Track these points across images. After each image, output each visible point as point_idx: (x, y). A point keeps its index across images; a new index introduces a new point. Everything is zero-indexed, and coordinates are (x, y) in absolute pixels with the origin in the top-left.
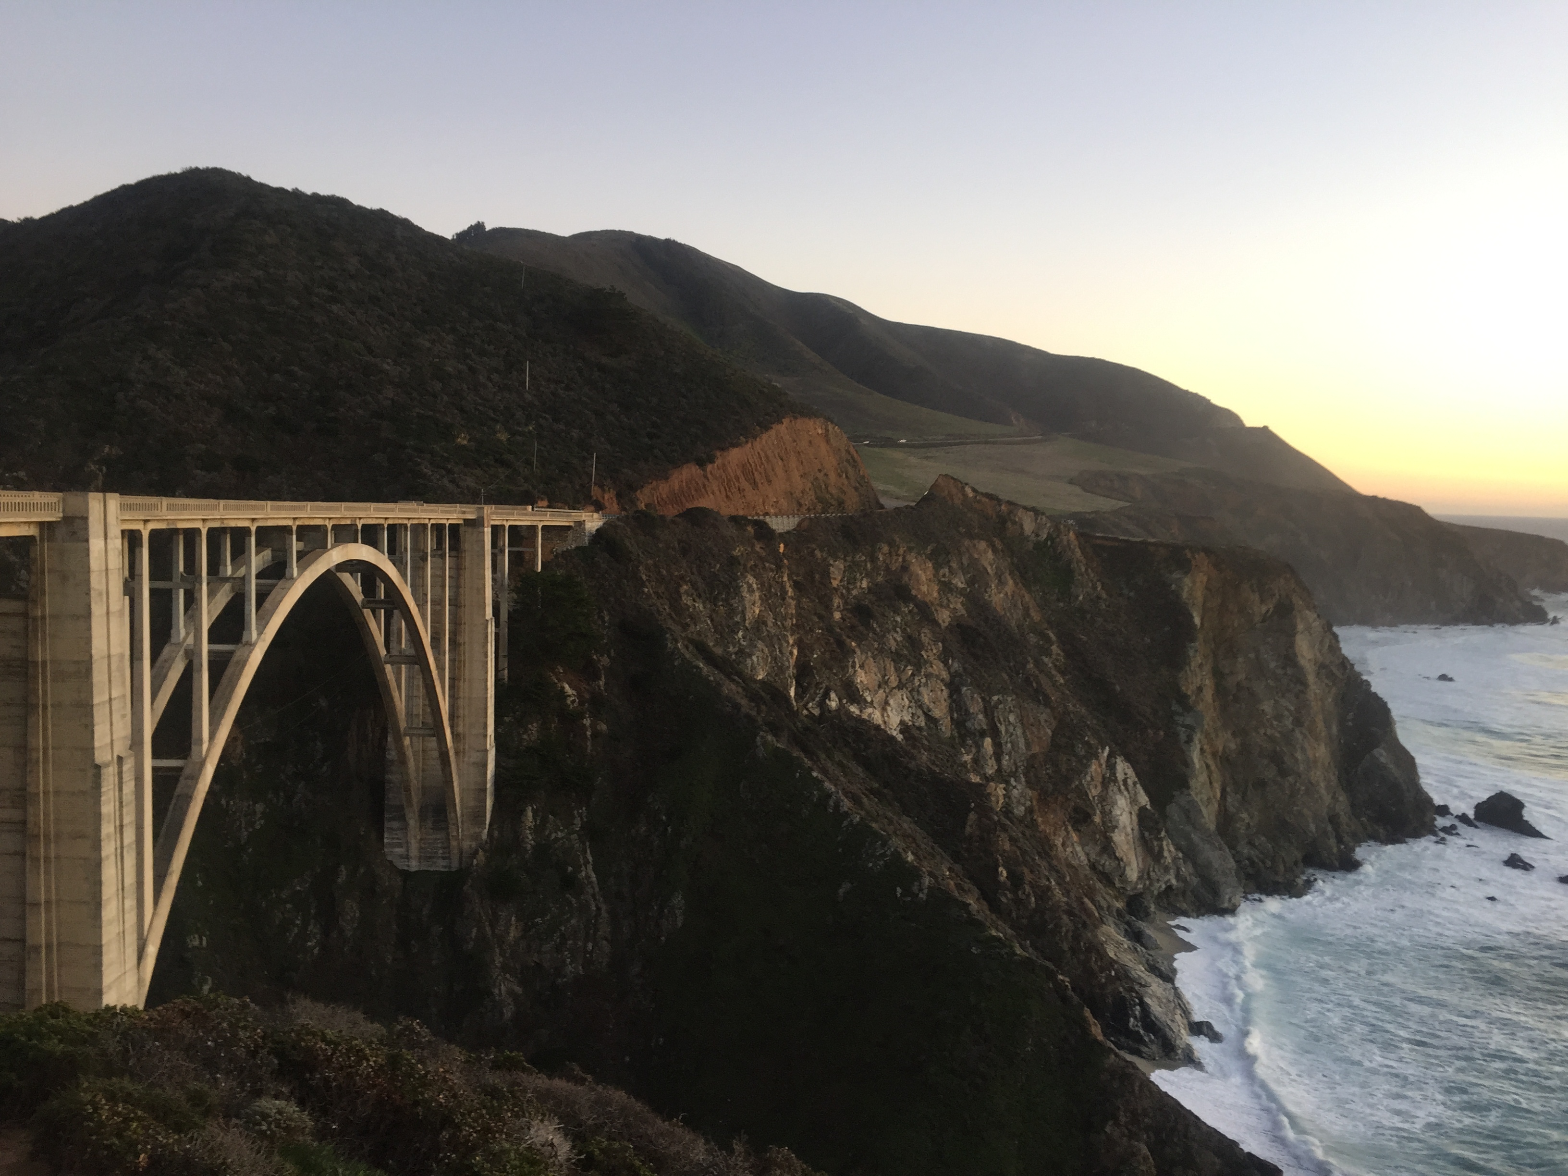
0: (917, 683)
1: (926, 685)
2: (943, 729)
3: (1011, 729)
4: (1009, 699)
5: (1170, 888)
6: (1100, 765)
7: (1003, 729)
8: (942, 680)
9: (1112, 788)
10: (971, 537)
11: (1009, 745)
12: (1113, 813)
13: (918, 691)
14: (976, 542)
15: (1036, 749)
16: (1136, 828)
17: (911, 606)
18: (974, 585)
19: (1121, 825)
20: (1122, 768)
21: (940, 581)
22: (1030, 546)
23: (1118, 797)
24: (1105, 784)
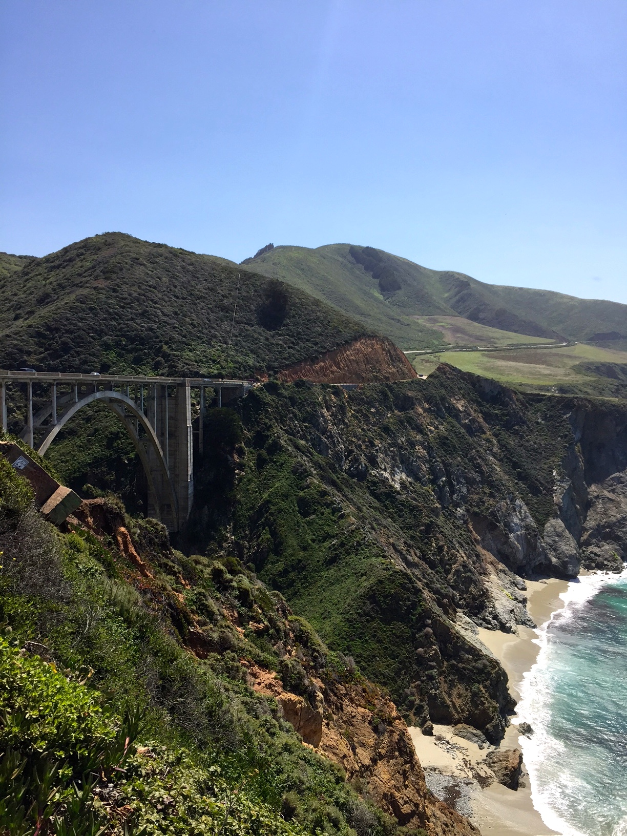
6: (507, 503)
7: (455, 484)
9: (512, 513)
10: (453, 392)
11: (458, 492)
12: (511, 525)
17: (413, 426)
19: (515, 531)
20: (520, 504)
23: (515, 518)
24: (508, 512)
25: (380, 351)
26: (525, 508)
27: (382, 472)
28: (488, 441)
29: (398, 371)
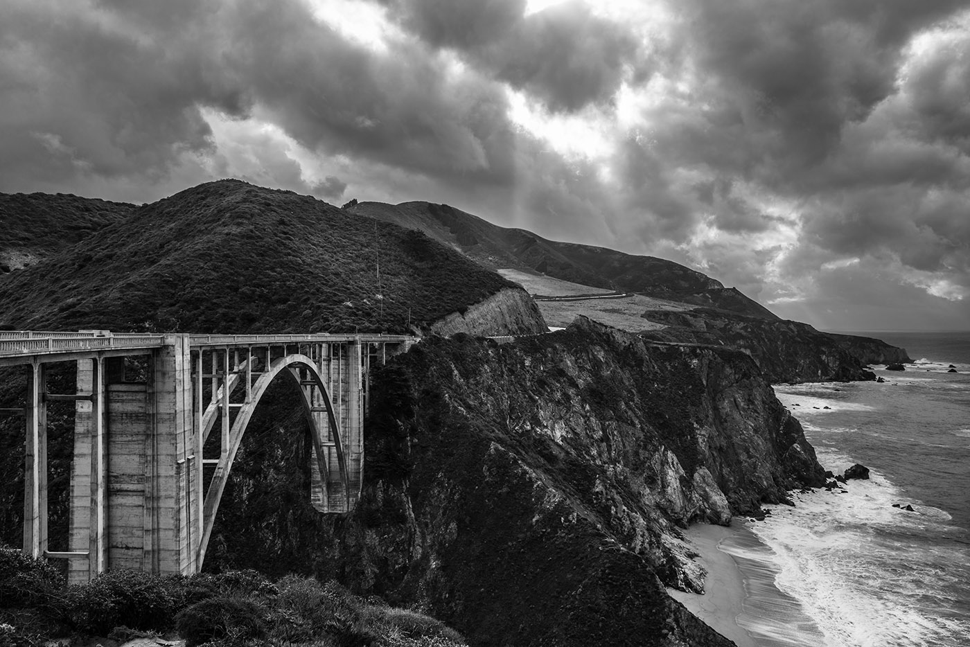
0: (569, 416)
1: (573, 417)
2: (582, 438)
3: (615, 438)
4: (614, 423)
5: (697, 515)
6: (660, 455)
7: (611, 438)
8: (581, 414)
9: (666, 466)
10: (593, 344)
11: (615, 446)
12: (667, 478)
13: (569, 420)
14: (595, 346)
15: (628, 448)
16: (679, 485)
17: (565, 379)
18: (595, 367)
19: (671, 484)
20: (670, 454)
21: (578, 366)
22: (622, 348)
23: (670, 471)
24: (662, 465)
25: (520, 302)
26: (676, 460)
27: (546, 430)
28: (629, 391)
29: (537, 322)
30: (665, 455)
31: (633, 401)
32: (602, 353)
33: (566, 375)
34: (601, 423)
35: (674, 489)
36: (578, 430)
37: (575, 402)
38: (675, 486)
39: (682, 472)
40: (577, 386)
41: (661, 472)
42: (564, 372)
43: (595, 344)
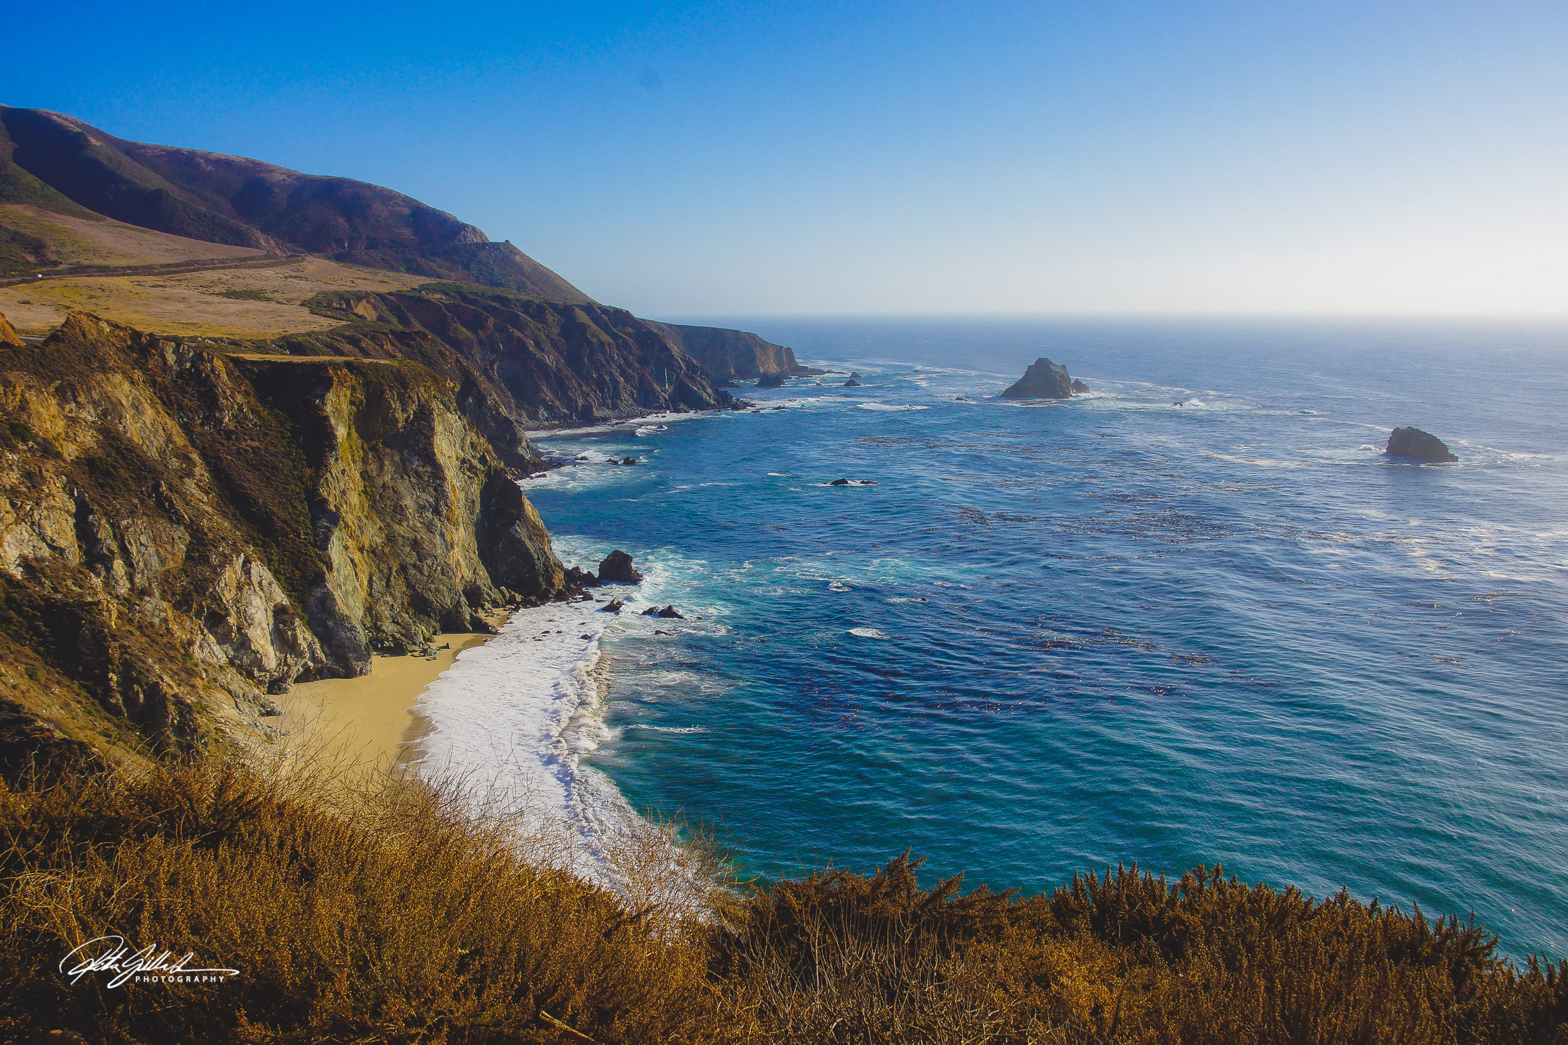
0: (37, 518)
1: (48, 518)
2: (70, 557)
3: (143, 550)
4: (140, 522)
5: (307, 670)
6: (235, 572)
7: (134, 550)
8: (68, 512)
9: (247, 590)
10: (104, 369)
11: (141, 564)
12: (249, 613)
13: (39, 525)
14: (110, 376)
15: (171, 564)
16: (271, 621)
17: (31, 444)
18: (106, 417)
19: (257, 621)
20: (259, 570)
21: (66, 417)
22: (174, 375)
23: (253, 597)
24: (240, 588)
26: (268, 575)
30: (247, 572)
31: (190, 474)
32: (126, 386)
33: (34, 437)
34: (112, 525)
35: (263, 629)
36: (62, 543)
37: (55, 486)
38: (264, 625)
39: (281, 597)
40: (58, 456)
41: (237, 601)
42: (29, 430)
43: (113, 370)
